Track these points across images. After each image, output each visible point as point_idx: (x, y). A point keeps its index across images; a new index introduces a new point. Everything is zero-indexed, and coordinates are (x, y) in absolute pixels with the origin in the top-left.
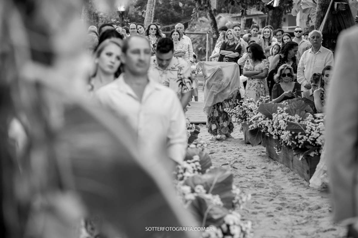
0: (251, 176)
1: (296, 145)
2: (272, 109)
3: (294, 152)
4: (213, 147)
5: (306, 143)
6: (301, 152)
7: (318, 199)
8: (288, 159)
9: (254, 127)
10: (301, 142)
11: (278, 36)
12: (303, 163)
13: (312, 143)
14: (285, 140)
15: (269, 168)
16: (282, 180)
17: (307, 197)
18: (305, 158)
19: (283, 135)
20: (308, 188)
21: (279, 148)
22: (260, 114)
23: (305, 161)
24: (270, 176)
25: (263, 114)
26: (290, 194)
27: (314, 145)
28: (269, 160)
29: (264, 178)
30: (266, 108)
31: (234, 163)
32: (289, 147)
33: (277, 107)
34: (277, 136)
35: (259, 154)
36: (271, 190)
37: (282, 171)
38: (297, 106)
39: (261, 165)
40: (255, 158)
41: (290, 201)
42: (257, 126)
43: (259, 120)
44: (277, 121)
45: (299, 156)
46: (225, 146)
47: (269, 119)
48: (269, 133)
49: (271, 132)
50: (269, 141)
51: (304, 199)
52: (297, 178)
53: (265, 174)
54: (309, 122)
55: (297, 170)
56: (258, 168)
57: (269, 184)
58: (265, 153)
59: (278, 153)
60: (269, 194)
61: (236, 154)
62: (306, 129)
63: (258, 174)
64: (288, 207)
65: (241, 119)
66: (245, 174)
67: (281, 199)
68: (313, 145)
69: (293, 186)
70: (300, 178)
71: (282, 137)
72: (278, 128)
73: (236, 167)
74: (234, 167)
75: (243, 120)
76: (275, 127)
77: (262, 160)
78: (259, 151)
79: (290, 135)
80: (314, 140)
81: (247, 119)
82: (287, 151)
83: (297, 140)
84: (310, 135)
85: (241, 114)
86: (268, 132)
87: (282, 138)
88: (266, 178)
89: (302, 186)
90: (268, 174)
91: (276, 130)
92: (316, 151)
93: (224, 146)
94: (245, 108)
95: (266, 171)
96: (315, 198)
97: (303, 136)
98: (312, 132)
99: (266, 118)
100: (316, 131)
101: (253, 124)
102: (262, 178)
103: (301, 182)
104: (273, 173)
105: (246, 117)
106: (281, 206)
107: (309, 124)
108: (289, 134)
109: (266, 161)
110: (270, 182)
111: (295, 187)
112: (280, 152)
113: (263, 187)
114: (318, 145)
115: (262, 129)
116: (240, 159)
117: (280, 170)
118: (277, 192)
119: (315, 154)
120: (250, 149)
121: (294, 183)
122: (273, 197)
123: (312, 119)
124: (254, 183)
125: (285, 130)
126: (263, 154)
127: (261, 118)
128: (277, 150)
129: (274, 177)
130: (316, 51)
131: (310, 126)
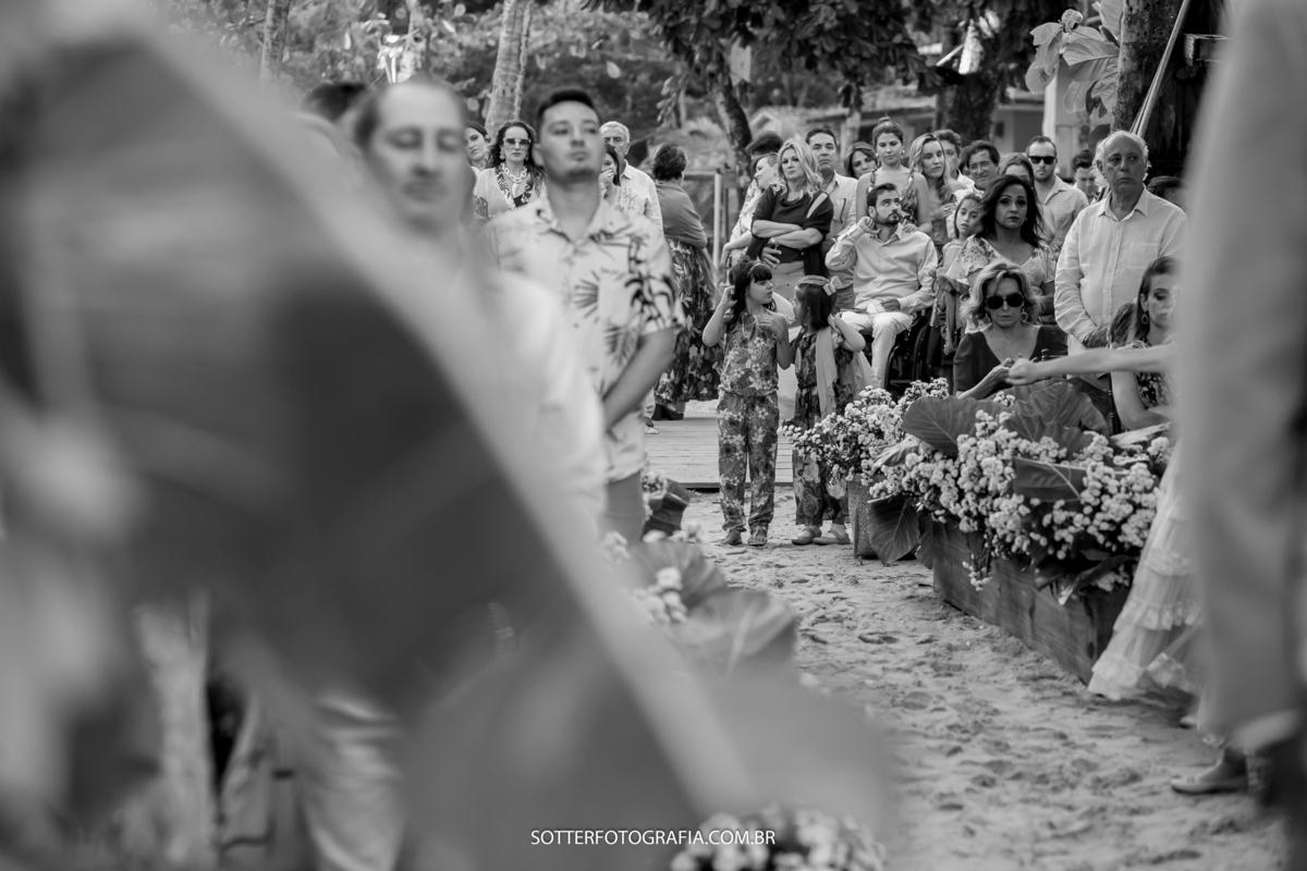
0: (876, 670)
1: (1046, 548)
2: (954, 420)
3: (1040, 574)
4: (736, 571)
5: (1082, 538)
6: (1064, 577)
7: (1129, 747)
8: (1015, 603)
9: (889, 491)
10: (1067, 535)
11: (975, 166)
12: (1071, 616)
13: (1105, 542)
14: (1006, 531)
15: (943, 641)
16: (995, 682)
17: (1090, 741)
18: (1081, 598)
19: (997, 514)
20: (1092, 710)
21: (984, 563)
22: (910, 441)
23: (1080, 610)
24: (949, 667)
25: (922, 439)
26: (1026, 730)
27: (1114, 549)
28: (944, 612)
29: (926, 673)
30: (934, 416)
31: (813, 624)
32: (1020, 559)
33: (973, 413)
34: (975, 519)
35: (908, 592)
36: (951, 716)
37: (995, 649)
38: (1047, 405)
39: (913, 630)
40: (893, 605)
41: (1024, 753)
42: (901, 486)
43: (907, 463)
44: (975, 463)
45: (1059, 591)
46: (783, 567)
47: (943, 459)
48: (943, 512)
49: (952, 504)
50: (946, 542)
51: (1075, 747)
52: (1051, 673)
53: (931, 659)
54: (1093, 463)
55: (1051, 645)
56: (904, 641)
57: (944, 695)
58: (930, 590)
59: (979, 582)
60: (946, 731)
61: (822, 592)
62: (1082, 488)
63: (902, 660)
64: (1018, 777)
65: (841, 466)
66: (856, 662)
67: (993, 748)
68: (1110, 548)
69: (1034, 701)
70: (1060, 674)
71: (993, 520)
72: (977, 489)
73: (821, 637)
74: (813, 638)
75: (847, 468)
76: (966, 486)
77: (920, 612)
78: (908, 583)
79: (1024, 510)
80: (1113, 529)
81: (864, 464)
82: (1013, 575)
83: (1048, 531)
84: (1097, 509)
85: (841, 449)
86: (942, 508)
87: (993, 526)
88: (935, 673)
89: (1069, 700)
90: (942, 661)
91: (969, 497)
92: (1121, 569)
93: (778, 566)
94: (855, 424)
95: (932, 650)
96: (1118, 742)
97: (1072, 514)
98: (1105, 498)
99: (934, 453)
100: (1122, 495)
101: (886, 478)
102: (921, 674)
103: (1064, 687)
104: (957, 658)
105: (860, 459)
106: (989, 773)
107: (1094, 469)
108: (1019, 505)
109: (934, 618)
110: (950, 688)
111: (1044, 707)
112: (985, 580)
113: (922, 707)
114: (1126, 546)
115: (918, 497)
116: (835, 610)
117: (987, 647)
118: (976, 722)
119: (1116, 583)
120: (875, 574)
121: (1038, 690)
122: (960, 740)
123: (1104, 452)
124: (891, 692)
125: (1004, 495)
126: (922, 592)
127: (914, 454)
128: (973, 574)
129: (964, 670)
130: (1123, 208)
131: (1099, 477)
